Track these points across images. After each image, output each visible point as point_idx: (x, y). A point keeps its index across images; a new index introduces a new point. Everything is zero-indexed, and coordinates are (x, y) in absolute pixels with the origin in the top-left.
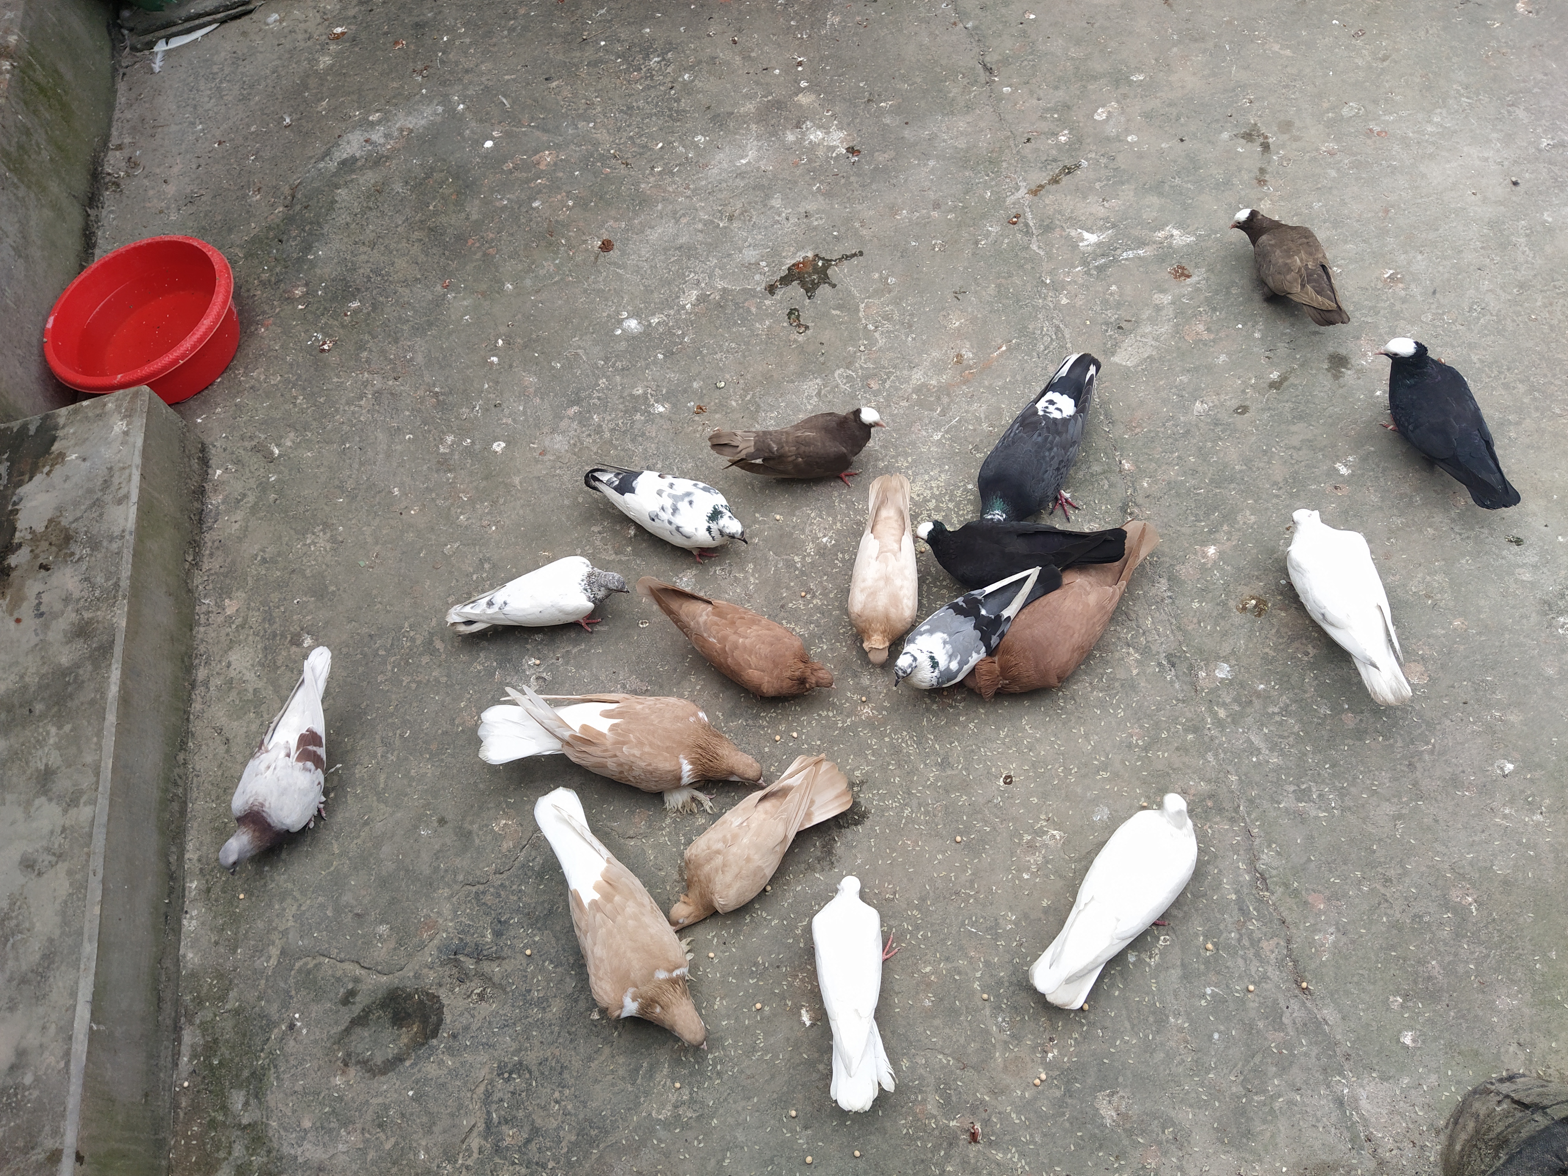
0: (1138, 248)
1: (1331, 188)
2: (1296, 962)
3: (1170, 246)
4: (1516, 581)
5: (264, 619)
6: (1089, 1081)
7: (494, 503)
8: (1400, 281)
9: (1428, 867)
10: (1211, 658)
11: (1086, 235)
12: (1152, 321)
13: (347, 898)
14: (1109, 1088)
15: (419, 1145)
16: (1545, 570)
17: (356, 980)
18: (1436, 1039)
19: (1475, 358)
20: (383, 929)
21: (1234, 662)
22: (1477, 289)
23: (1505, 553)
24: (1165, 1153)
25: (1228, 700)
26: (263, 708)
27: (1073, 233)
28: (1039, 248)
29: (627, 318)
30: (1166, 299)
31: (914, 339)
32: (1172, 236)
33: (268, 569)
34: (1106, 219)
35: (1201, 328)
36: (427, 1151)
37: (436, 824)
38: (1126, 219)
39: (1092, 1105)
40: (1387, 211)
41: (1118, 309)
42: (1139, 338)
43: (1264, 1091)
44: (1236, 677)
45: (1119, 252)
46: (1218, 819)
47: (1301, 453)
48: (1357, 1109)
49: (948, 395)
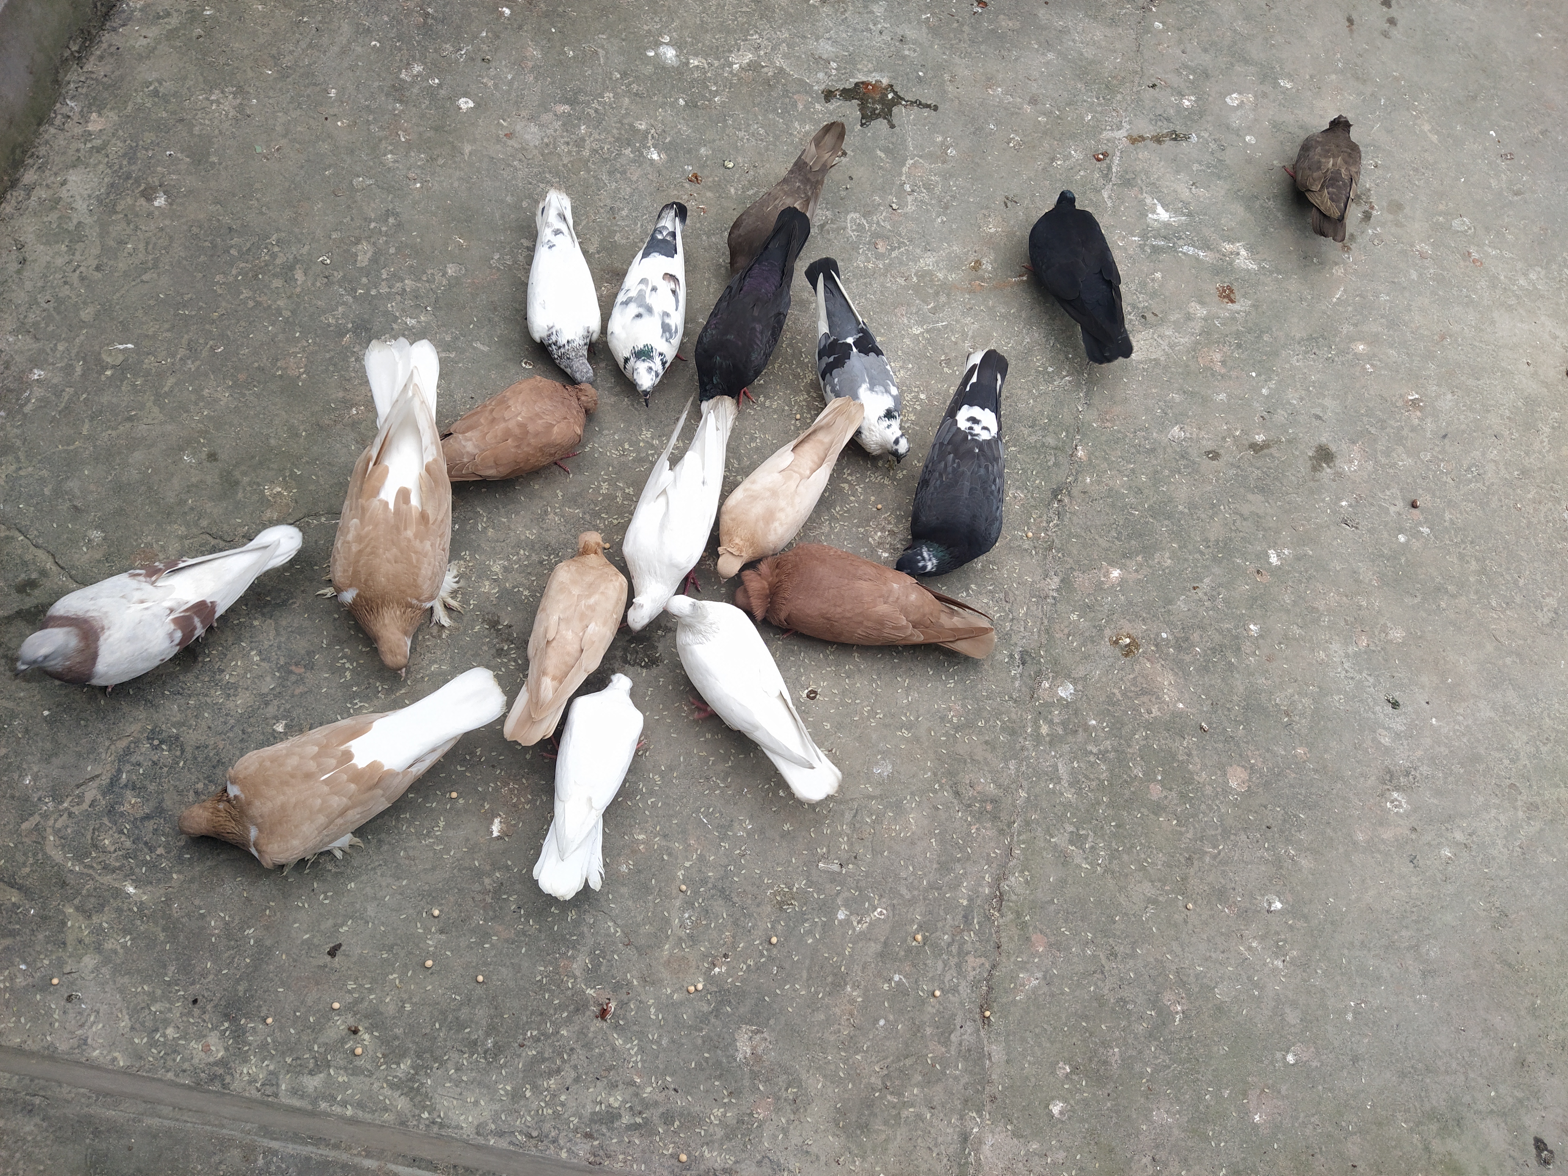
0: (1201, 249)
1: (1405, 288)
2: (990, 989)
3: (1231, 263)
4: (1374, 740)
5: (124, 155)
6: (742, 1010)
7: (432, 159)
8: (1421, 409)
9: (1156, 959)
10: (1062, 673)
11: (1160, 209)
12: (1178, 327)
13: (73, 485)
14: (757, 1025)
15: (30, 768)
16: (1405, 743)
17: (44, 573)
18: (1082, 1120)
19: (1447, 516)
20: (96, 535)
21: (1080, 687)
22: (1484, 454)
23: (1378, 708)
24: (778, 1110)
25: (1056, 720)
26: (79, 246)
27: (1149, 201)
28: (1110, 197)
29: (667, 44)
30: (1200, 312)
31: (943, 222)
32: (1238, 254)
33: (155, 104)
34: (1186, 204)
35: (1217, 357)
36: (35, 778)
37: (204, 456)
38: (1205, 214)
39: (733, 1034)
40: (1443, 338)
41: (1152, 298)
42: (1155, 337)
43: (900, 1094)
44: (1074, 702)
45: (1181, 242)
46: (989, 825)
47: (1244, 523)
48: (977, 1151)
49: (948, 295)
